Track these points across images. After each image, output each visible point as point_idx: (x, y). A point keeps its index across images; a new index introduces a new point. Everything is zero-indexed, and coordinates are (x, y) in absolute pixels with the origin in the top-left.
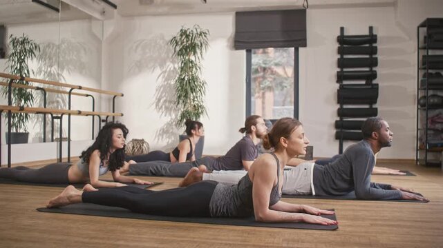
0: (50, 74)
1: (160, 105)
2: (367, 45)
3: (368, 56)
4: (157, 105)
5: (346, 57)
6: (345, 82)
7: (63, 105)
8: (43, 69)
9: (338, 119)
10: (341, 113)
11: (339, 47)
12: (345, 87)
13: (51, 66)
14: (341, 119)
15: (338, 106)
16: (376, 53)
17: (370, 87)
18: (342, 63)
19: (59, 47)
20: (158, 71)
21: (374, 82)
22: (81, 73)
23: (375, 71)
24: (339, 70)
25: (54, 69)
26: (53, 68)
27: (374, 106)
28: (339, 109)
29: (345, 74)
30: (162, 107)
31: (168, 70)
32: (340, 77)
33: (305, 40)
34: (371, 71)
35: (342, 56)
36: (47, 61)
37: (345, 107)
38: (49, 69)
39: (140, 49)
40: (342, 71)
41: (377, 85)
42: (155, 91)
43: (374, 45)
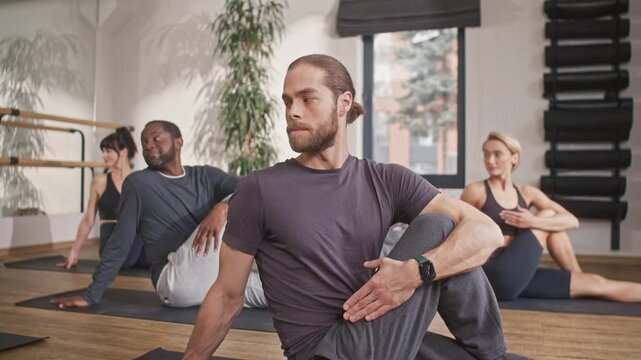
0: (19, 95)
1: (202, 147)
2: (608, 18)
3: (609, 41)
4: (196, 147)
5: (561, 43)
6: (561, 97)
7: (38, 149)
8: (9, 85)
9: (547, 173)
10: (553, 160)
11: (547, 25)
12: (559, 106)
13: (21, 79)
14: (553, 173)
15: (547, 147)
16: (626, 33)
17: (614, 105)
18: (552, 58)
19: (32, 45)
20: (199, 82)
21: (624, 95)
22: (67, 89)
23: (626, 72)
24: (548, 71)
25: (26, 86)
26: (24, 84)
27: (624, 146)
28: (548, 154)
29: (560, 78)
30: (204, 151)
31: (216, 79)
32: (551, 87)
33: (477, 10)
34: (617, 70)
35: (554, 41)
36: (15, 71)
37: (561, 147)
38: (18, 86)
39: (166, 42)
40: (554, 74)
41: (630, 100)
42: (193, 120)
43: (623, 17)
